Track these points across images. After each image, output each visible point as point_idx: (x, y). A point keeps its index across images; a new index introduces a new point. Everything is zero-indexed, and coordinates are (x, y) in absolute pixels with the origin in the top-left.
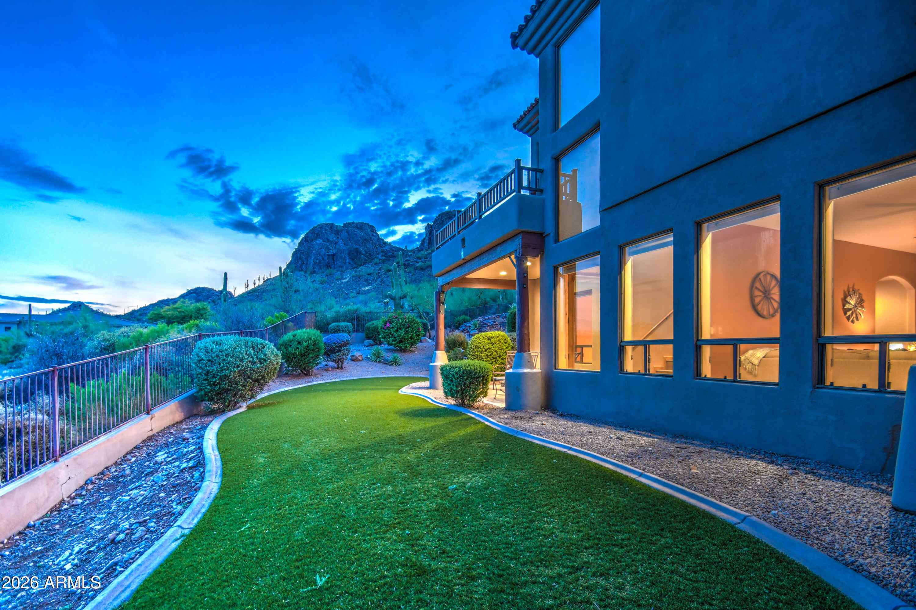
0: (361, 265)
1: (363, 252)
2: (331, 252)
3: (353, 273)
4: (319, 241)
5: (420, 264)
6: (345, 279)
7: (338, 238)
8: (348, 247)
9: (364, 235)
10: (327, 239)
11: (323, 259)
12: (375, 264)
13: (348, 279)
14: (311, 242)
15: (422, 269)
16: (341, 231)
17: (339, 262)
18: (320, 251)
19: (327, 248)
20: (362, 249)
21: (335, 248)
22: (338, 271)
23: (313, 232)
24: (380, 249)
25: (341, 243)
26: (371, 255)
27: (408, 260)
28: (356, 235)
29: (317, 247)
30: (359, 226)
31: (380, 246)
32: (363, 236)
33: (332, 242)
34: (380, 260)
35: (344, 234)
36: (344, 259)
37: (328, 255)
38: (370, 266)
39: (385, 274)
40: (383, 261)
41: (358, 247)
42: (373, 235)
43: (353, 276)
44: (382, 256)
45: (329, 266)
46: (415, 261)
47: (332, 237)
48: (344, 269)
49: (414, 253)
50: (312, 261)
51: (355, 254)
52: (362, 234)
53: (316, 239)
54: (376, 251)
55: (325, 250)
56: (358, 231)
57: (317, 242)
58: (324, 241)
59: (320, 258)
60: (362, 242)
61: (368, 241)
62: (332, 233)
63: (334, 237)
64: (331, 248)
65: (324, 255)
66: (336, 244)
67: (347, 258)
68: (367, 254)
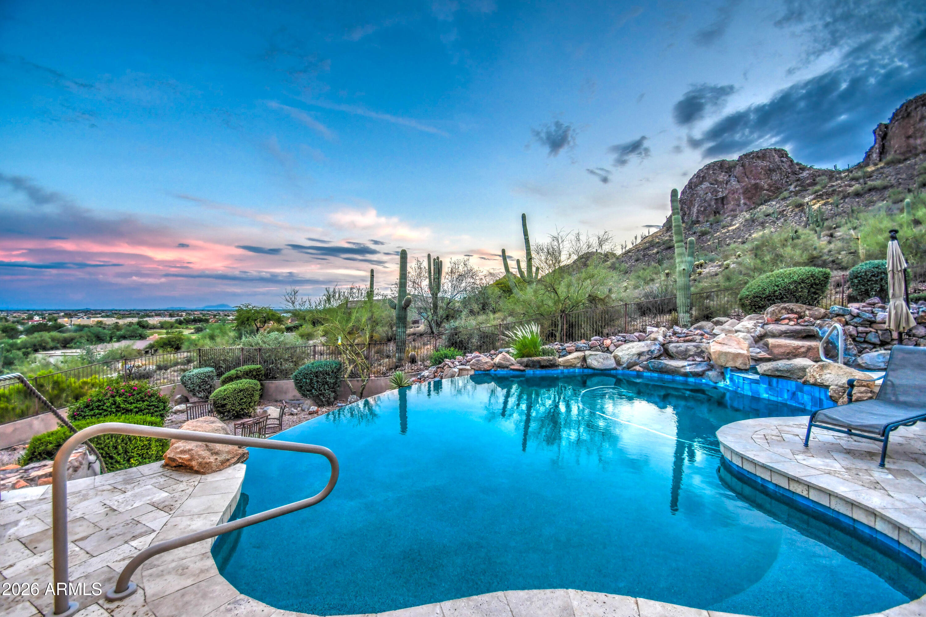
0: (762, 204)
1: (766, 187)
2: (720, 195)
3: (748, 216)
4: (706, 185)
5: (856, 187)
6: (735, 225)
7: (730, 176)
8: (743, 184)
9: (768, 164)
10: (716, 181)
12: (782, 199)
13: (737, 225)
14: (695, 188)
15: (857, 194)
16: (735, 167)
17: (730, 206)
18: (705, 196)
19: (715, 192)
20: (764, 183)
21: (726, 189)
22: (728, 216)
23: (698, 176)
24: (793, 178)
25: (733, 182)
26: (778, 188)
27: (833, 186)
28: (756, 166)
29: (701, 193)
30: (760, 155)
31: (794, 173)
32: (766, 166)
33: (721, 183)
34: (791, 192)
35: (738, 170)
36: (738, 200)
37: (716, 199)
38: (774, 203)
39: (792, 211)
40: (796, 193)
41: (758, 181)
42: (782, 162)
43: (746, 220)
44: (795, 187)
45: (716, 212)
46: (846, 186)
47: (722, 177)
48: (738, 212)
49: (851, 172)
50: (695, 210)
51: (754, 192)
52: (765, 164)
53: (701, 183)
54: (787, 182)
55: (712, 194)
56: (760, 162)
57: (703, 186)
58: (712, 184)
59: (706, 205)
60: (765, 174)
61: (774, 171)
62: (722, 172)
63: (725, 176)
64: (721, 190)
65: (711, 200)
66: (727, 184)
67: (742, 198)
68: (772, 188)
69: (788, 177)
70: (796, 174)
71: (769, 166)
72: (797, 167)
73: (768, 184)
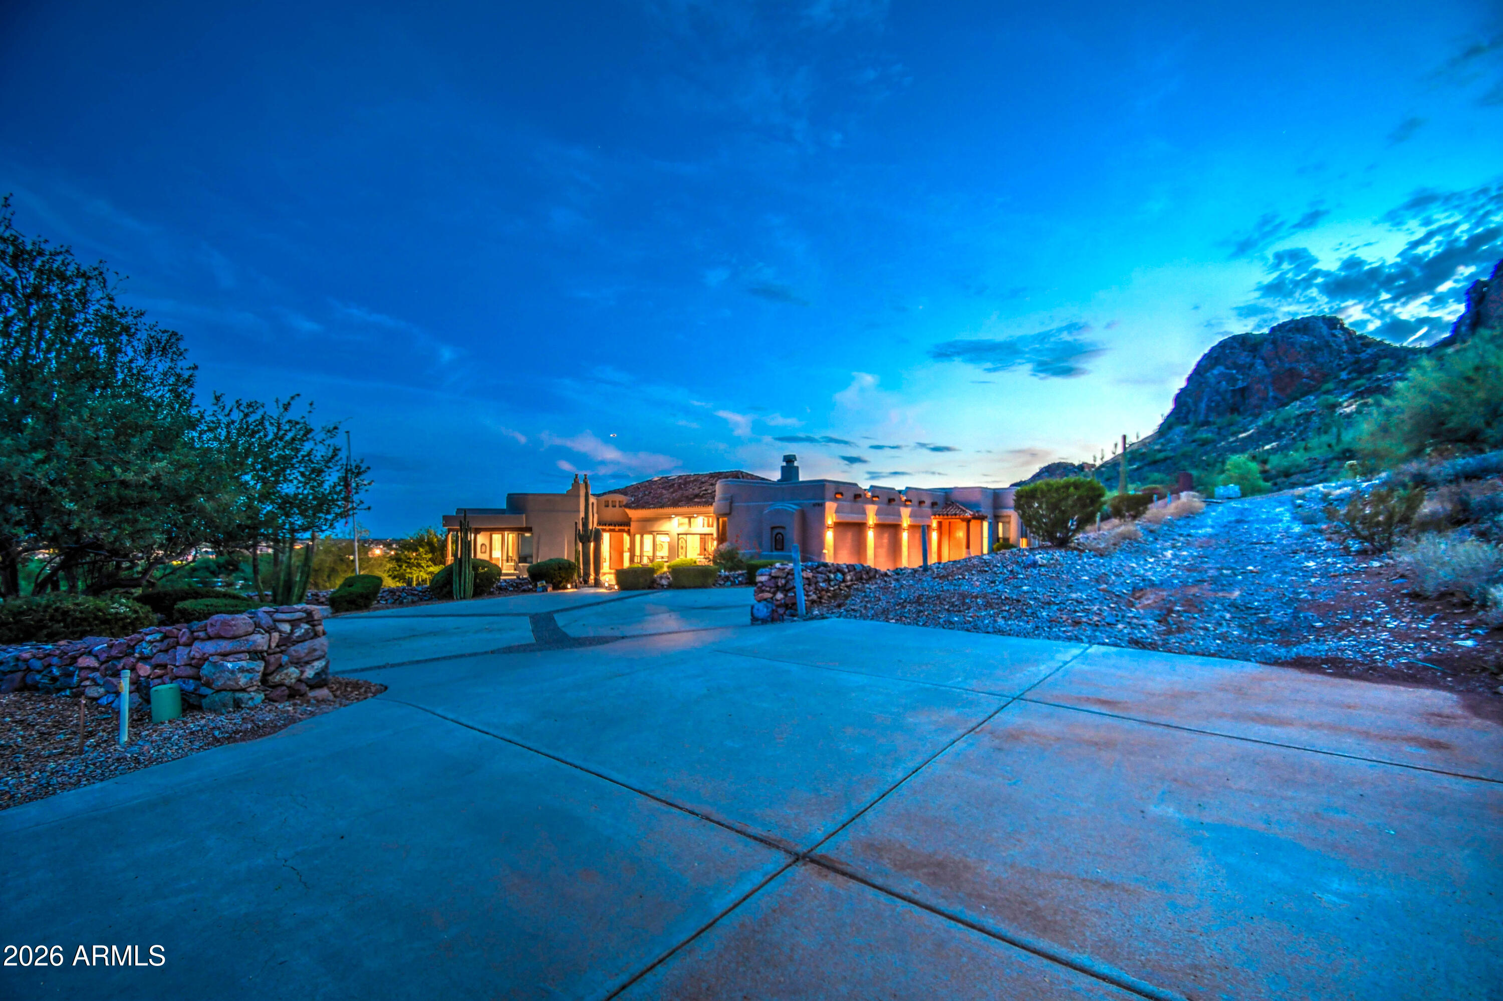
0: (1296, 399)
1: (1306, 372)
2: (1240, 384)
3: (1271, 418)
4: (1220, 370)
7: (1254, 357)
8: (1273, 369)
9: (1311, 339)
10: (1234, 363)
11: (1224, 400)
12: (1323, 393)
14: (1205, 374)
16: (1263, 344)
17: (1254, 401)
18: (1218, 385)
19: (1232, 380)
20: (1303, 368)
21: (1248, 375)
23: (1210, 355)
24: (1350, 358)
25: (1259, 366)
28: (1294, 343)
29: (1212, 380)
30: (1301, 326)
31: (1353, 351)
32: (1307, 343)
33: (1243, 366)
36: (1265, 392)
37: (1233, 391)
38: (1312, 398)
41: (1294, 365)
42: (1334, 335)
43: (1265, 425)
45: (1232, 410)
47: (1244, 358)
48: (1260, 411)
50: (1203, 405)
51: (1288, 380)
52: (1306, 339)
53: (1214, 366)
54: (1339, 365)
55: (1228, 383)
56: (1298, 336)
57: (1215, 372)
58: (1228, 368)
59: (1218, 398)
60: (1305, 355)
61: (1319, 349)
62: (1244, 350)
63: (1248, 356)
64: (1241, 377)
65: (1226, 391)
66: (1249, 368)
67: (1270, 388)
68: (1316, 375)
69: (1341, 358)
70: (1356, 353)
71: (1312, 343)
72: (1359, 342)
73: (1309, 369)
